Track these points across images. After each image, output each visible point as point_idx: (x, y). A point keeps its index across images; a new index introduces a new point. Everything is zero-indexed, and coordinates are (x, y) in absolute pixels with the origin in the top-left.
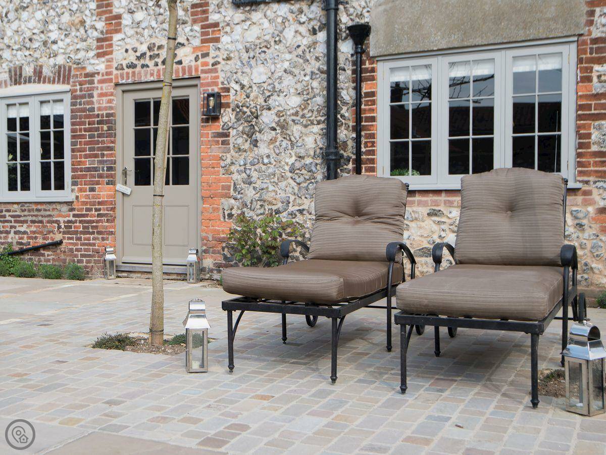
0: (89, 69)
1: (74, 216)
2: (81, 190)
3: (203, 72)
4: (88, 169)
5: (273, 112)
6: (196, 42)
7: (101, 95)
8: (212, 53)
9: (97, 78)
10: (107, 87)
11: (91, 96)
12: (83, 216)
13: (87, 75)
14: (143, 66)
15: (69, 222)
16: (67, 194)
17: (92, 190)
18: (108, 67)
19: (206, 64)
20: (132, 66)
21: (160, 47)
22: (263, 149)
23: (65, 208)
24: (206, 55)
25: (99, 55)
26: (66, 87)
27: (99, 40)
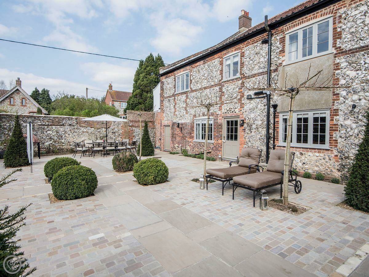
0: (217, 113)
1: (214, 146)
2: (215, 140)
3: (240, 115)
4: (217, 136)
5: (255, 125)
6: (239, 108)
7: (219, 119)
8: (242, 110)
9: (219, 115)
10: (221, 117)
11: (217, 119)
12: (215, 146)
13: (217, 115)
14: (228, 113)
15: (213, 147)
16: (213, 141)
17: (217, 141)
18: (221, 113)
19: (241, 113)
20: (226, 113)
21: (232, 109)
22: (253, 134)
23: (212, 144)
25: (219, 110)
26: (213, 117)
27: (219, 107)
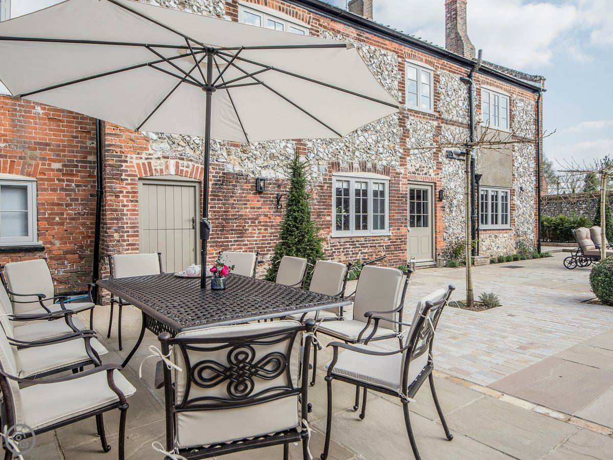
0: (398, 170)
1: (391, 242)
2: (394, 230)
4: (397, 219)
6: (435, 168)
7: (403, 184)
8: (440, 174)
9: (401, 176)
10: (405, 181)
11: (399, 184)
12: (394, 242)
13: (397, 173)
14: (418, 174)
15: (389, 245)
16: (386, 232)
17: (399, 229)
18: (406, 171)
19: (438, 178)
20: (414, 173)
21: (423, 167)
23: (386, 239)
24: (438, 174)
25: (401, 165)
26: (388, 178)
27: (400, 158)
